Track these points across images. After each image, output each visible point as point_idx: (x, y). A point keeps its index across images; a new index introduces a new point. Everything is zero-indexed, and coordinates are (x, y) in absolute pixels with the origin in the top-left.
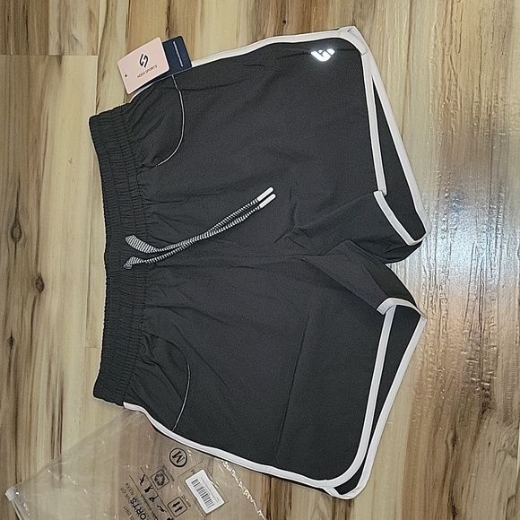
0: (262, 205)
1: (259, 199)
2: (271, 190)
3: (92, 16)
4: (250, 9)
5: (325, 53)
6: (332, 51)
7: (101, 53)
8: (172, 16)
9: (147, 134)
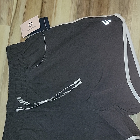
0: (76, 86)
1: (75, 83)
2: (79, 79)
3: (10, 10)
4: (75, 12)
5: (107, 22)
6: (110, 21)
7: (12, 25)
8: (43, 13)
9: (30, 55)
